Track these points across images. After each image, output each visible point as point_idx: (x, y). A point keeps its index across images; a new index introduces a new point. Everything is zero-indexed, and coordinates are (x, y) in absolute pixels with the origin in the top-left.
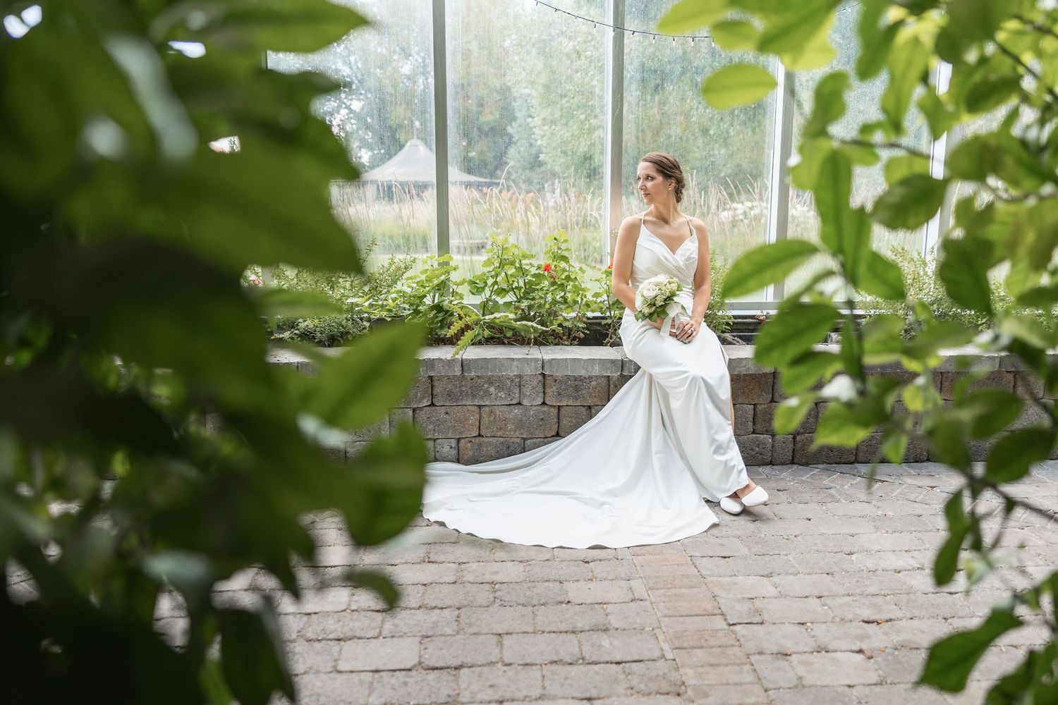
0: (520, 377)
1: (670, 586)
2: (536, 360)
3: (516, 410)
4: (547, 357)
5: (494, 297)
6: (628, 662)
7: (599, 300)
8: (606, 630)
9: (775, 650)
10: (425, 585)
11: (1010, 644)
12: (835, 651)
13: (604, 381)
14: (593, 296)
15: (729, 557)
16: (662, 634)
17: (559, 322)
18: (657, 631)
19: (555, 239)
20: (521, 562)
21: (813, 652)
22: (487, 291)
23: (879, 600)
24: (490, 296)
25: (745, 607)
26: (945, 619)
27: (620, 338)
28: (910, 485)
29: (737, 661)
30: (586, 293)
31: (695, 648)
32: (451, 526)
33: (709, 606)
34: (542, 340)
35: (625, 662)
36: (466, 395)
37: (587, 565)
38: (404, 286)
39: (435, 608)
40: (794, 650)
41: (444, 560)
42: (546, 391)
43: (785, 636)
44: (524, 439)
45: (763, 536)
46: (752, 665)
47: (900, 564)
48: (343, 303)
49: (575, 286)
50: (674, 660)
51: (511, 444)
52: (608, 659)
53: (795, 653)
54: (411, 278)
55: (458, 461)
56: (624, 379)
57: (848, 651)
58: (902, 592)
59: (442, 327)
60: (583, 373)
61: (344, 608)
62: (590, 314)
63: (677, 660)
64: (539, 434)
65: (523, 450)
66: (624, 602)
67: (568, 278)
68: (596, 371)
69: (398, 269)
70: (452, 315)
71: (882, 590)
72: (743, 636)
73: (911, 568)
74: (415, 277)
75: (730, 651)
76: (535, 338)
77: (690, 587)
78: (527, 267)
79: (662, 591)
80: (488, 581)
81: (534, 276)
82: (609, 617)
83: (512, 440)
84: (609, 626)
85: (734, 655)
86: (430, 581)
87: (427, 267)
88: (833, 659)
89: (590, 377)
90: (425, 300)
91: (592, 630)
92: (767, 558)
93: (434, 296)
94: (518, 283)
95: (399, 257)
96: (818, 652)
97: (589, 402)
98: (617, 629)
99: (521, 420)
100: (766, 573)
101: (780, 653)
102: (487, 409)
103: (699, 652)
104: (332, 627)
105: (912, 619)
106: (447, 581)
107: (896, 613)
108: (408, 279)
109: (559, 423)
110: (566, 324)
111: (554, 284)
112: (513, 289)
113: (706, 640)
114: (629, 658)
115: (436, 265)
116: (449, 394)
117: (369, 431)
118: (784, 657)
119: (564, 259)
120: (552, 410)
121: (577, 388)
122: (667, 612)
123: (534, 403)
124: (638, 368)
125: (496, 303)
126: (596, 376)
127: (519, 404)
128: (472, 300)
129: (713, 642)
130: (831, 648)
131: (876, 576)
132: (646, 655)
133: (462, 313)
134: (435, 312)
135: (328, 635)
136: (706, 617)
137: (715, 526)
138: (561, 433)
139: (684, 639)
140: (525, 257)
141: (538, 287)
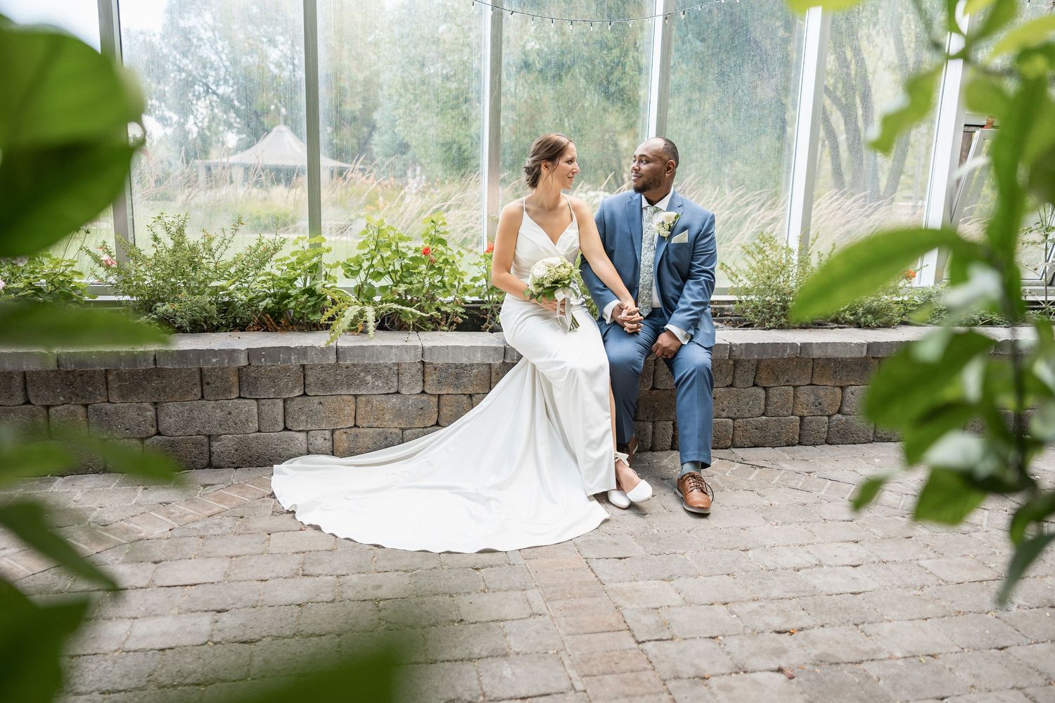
0: (398, 365)
1: (569, 596)
2: (416, 347)
3: (394, 399)
4: (427, 344)
5: (369, 281)
6: (535, 697)
7: (476, 285)
8: (506, 655)
9: (692, 672)
10: (299, 605)
11: (927, 653)
12: (754, 672)
13: (486, 369)
14: (471, 281)
15: (625, 558)
16: (568, 658)
17: (436, 306)
18: (562, 654)
19: (433, 222)
20: (406, 571)
21: (731, 674)
22: (362, 275)
23: (786, 605)
24: (366, 280)
25: (649, 620)
26: (856, 625)
27: (499, 324)
28: (788, 472)
29: (653, 690)
30: (464, 277)
31: (606, 674)
32: (327, 530)
33: (613, 619)
34: (420, 326)
35: (531, 697)
36: (341, 384)
37: (478, 573)
38: (272, 268)
39: (311, 635)
40: (712, 672)
41: (320, 572)
42: (426, 379)
43: (698, 655)
44: (403, 430)
45: (656, 531)
46: (670, 694)
47: (797, 561)
48: (206, 286)
49: (452, 270)
50: (585, 691)
51: (389, 435)
52: (512, 694)
53: (712, 676)
54: (281, 260)
55: (333, 454)
56: (507, 367)
57: (767, 670)
58: (806, 594)
59: (314, 313)
60: (465, 361)
61: (206, 640)
62: (468, 298)
63: (588, 691)
64: (417, 423)
65: (402, 441)
66: (522, 619)
67: (446, 261)
68: (478, 358)
69: (267, 250)
70: (325, 299)
71: (786, 592)
72: (656, 657)
73: (809, 565)
74: (285, 259)
75: (644, 677)
76: (414, 325)
77: (590, 597)
78: (404, 250)
79: (561, 603)
80: (370, 598)
81: (412, 259)
82: (508, 638)
83: (390, 430)
84: (507, 649)
85: (649, 681)
86: (305, 601)
87: (297, 248)
88: (754, 682)
89: (472, 365)
90: (295, 283)
91: (491, 656)
92: (664, 558)
93: (305, 280)
94: (394, 266)
95: (268, 237)
96: (737, 673)
97: (470, 390)
98: (518, 654)
99: (400, 410)
100: (666, 576)
101: (697, 677)
102: (363, 399)
103: (609, 678)
104: (191, 666)
105: (823, 626)
106: (325, 599)
107: (806, 621)
108: (277, 261)
109: (439, 412)
110: (443, 309)
111: (432, 267)
112: (389, 273)
113: (616, 663)
114: (535, 692)
115: (307, 247)
116: (323, 384)
117: (236, 424)
118: (702, 681)
119: (442, 242)
120: (432, 398)
121: (458, 376)
122: (570, 629)
123: (413, 392)
124: (520, 357)
125: (371, 287)
126: (478, 364)
127: (398, 392)
128: (346, 284)
129: (624, 665)
130: (749, 668)
131: (777, 576)
132: (555, 686)
133: (336, 297)
134: (306, 296)
135: (186, 678)
136: (611, 634)
137: (606, 521)
138: (440, 423)
139: (593, 663)
140: (401, 239)
141: (416, 271)
